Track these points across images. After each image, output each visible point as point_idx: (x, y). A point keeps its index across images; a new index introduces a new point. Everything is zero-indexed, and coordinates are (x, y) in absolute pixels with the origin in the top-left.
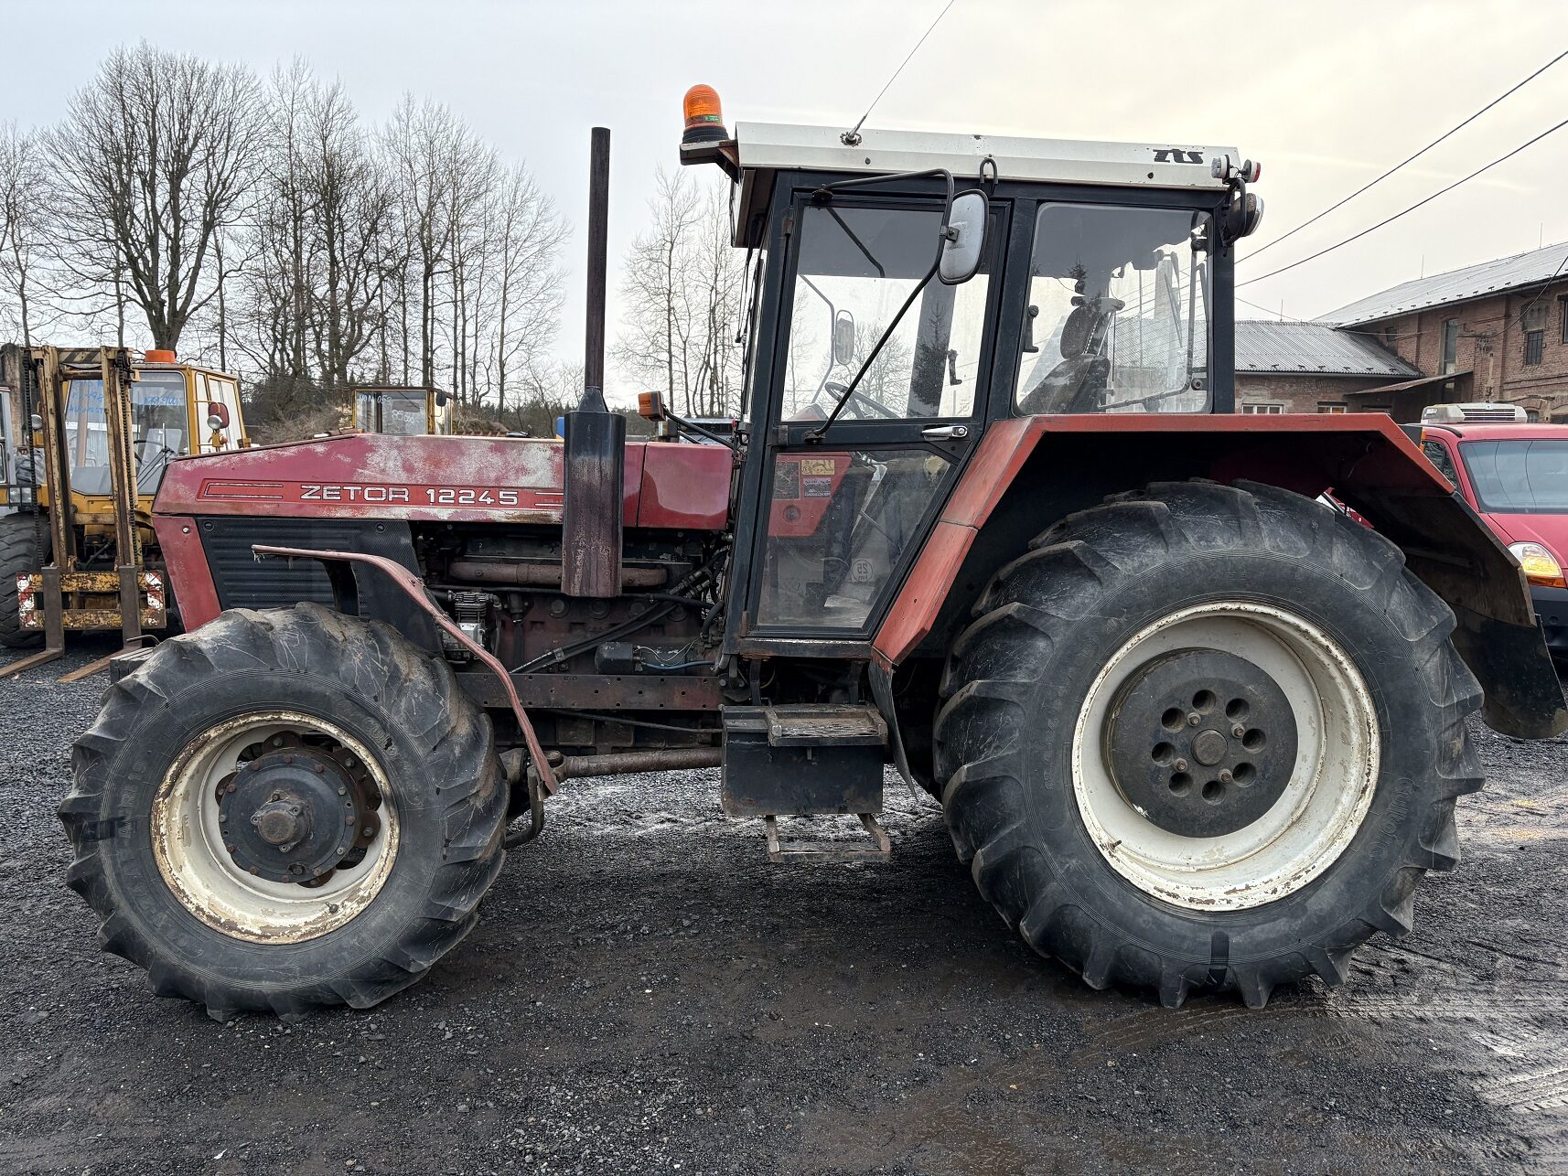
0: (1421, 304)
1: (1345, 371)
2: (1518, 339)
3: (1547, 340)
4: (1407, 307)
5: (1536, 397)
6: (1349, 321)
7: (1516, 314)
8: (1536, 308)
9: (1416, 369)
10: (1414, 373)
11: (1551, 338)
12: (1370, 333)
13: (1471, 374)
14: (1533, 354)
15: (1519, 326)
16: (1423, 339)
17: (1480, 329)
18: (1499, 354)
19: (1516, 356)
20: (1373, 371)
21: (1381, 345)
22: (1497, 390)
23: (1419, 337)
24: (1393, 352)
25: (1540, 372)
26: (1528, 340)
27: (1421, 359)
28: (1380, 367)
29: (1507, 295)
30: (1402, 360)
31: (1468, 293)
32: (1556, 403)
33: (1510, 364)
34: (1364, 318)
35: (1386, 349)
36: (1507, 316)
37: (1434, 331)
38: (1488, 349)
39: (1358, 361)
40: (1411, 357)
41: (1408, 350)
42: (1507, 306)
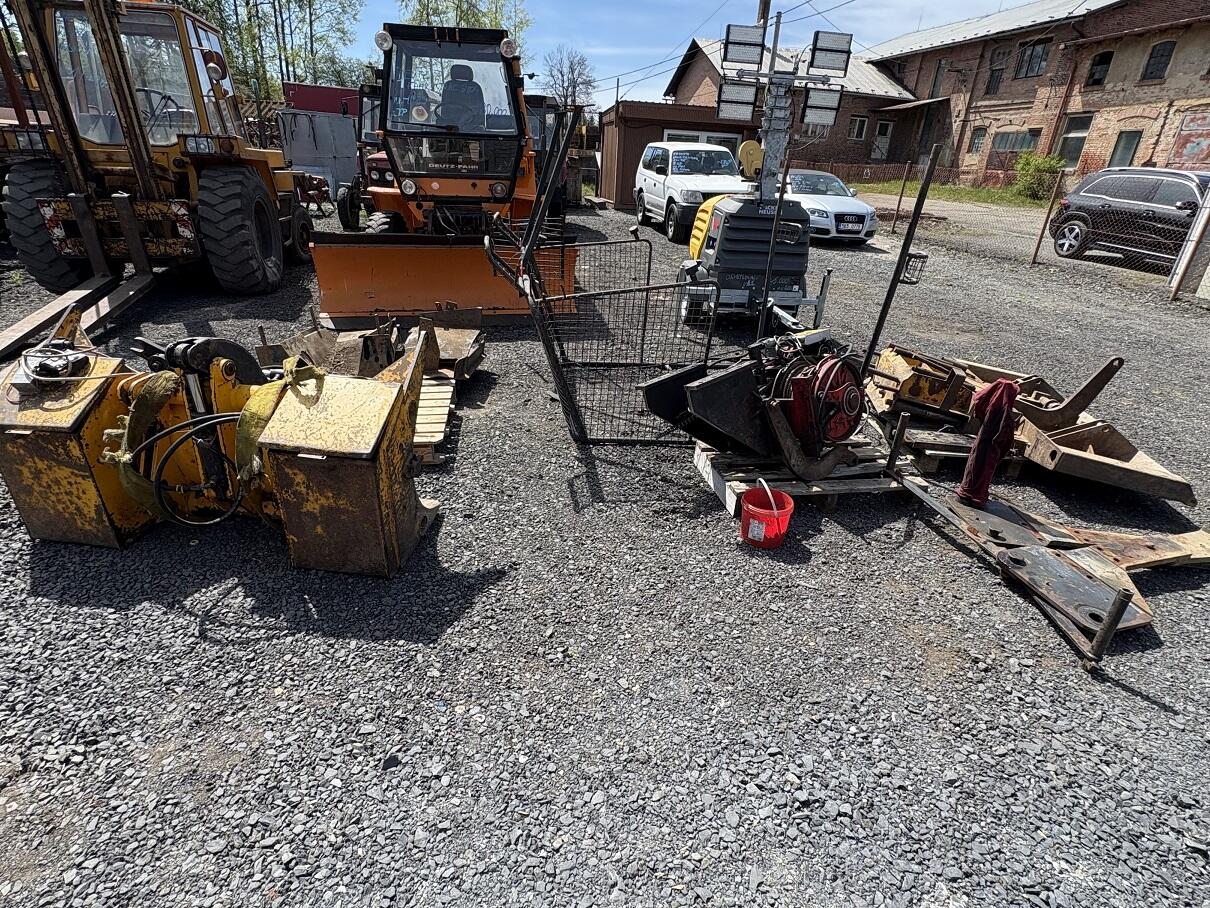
0: (926, 46)
1: (871, 92)
2: (985, 75)
3: (1005, 76)
4: (916, 48)
5: (988, 118)
6: (878, 56)
7: (988, 55)
8: (1002, 51)
9: (914, 95)
10: (912, 97)
11: (1008, 75)
12: (886, 66)
13: (947, 101)
14: (993, 86)
15: (988, 64)
16: (922, 73)
17: (960, 66)
18: (971, 86)
19: (981, 87)
20: (889, 94)
21: (895, 75)
22: (963, 113)
23: (920, 69)
24: (900, 82)
25: (994, 101)
26: (992, 76)
27: (919, 86)
28: (892, 92)
29: (985, 41)
31: (959, 38)
32: (1000, 123)
33: (976, 94)
34: (887, 55)
35: (898, 79)
36: (982, 56)
37: (930, 68)
38: (964, 81)
39: (880, 86)
40: (912, 85)
41: (911, 80)
42: (984, 50)
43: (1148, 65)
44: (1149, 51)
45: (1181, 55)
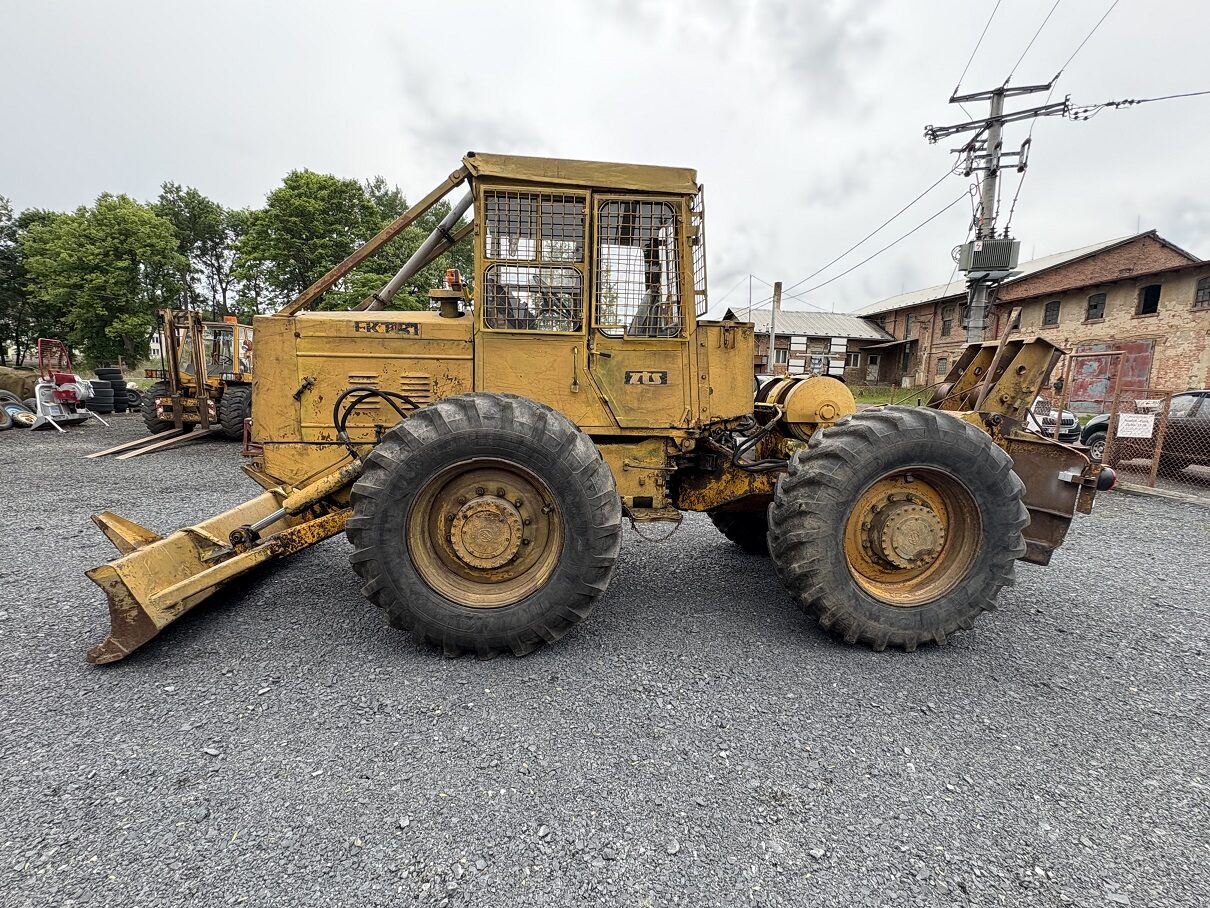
0: (896, 307)
1: (861, 337)
2: (939, 324)
3: (952, 324)
4: (890, 308)
6: (865, 314)
7: (939, 312)
8: (949, 309)
9: (893, 337)
10: (891, 339)
11: (955, 323)
12: (872, 319)
13: (917, 341)
14: (945, 332)
15: (940, 317)
16: (897, 323)
17: (922, 319)
18: (930, 331)
19: (938, 332)
20: (873, 337)
21: (878, 325)
22: (928, 348)
23: (895, 321)
24: (883, 328)
25: (948, 340)
26: (944, 324)
27: (895, 332)
28: (877, 336)
29: (935, 302)
30: (887, 333)
32: (955, 355)
33: (935, 336)
34: (872, 312)
35: (881, 327)
36: (935, 313)
37: (902, 320)
38: (926, 328)
39: (868, 332)
40: (891, 332)
41: (890, 328)
42: (935, 309)
43: (1046, 316)
44: (1044, 308)
45: (1065, 310)
